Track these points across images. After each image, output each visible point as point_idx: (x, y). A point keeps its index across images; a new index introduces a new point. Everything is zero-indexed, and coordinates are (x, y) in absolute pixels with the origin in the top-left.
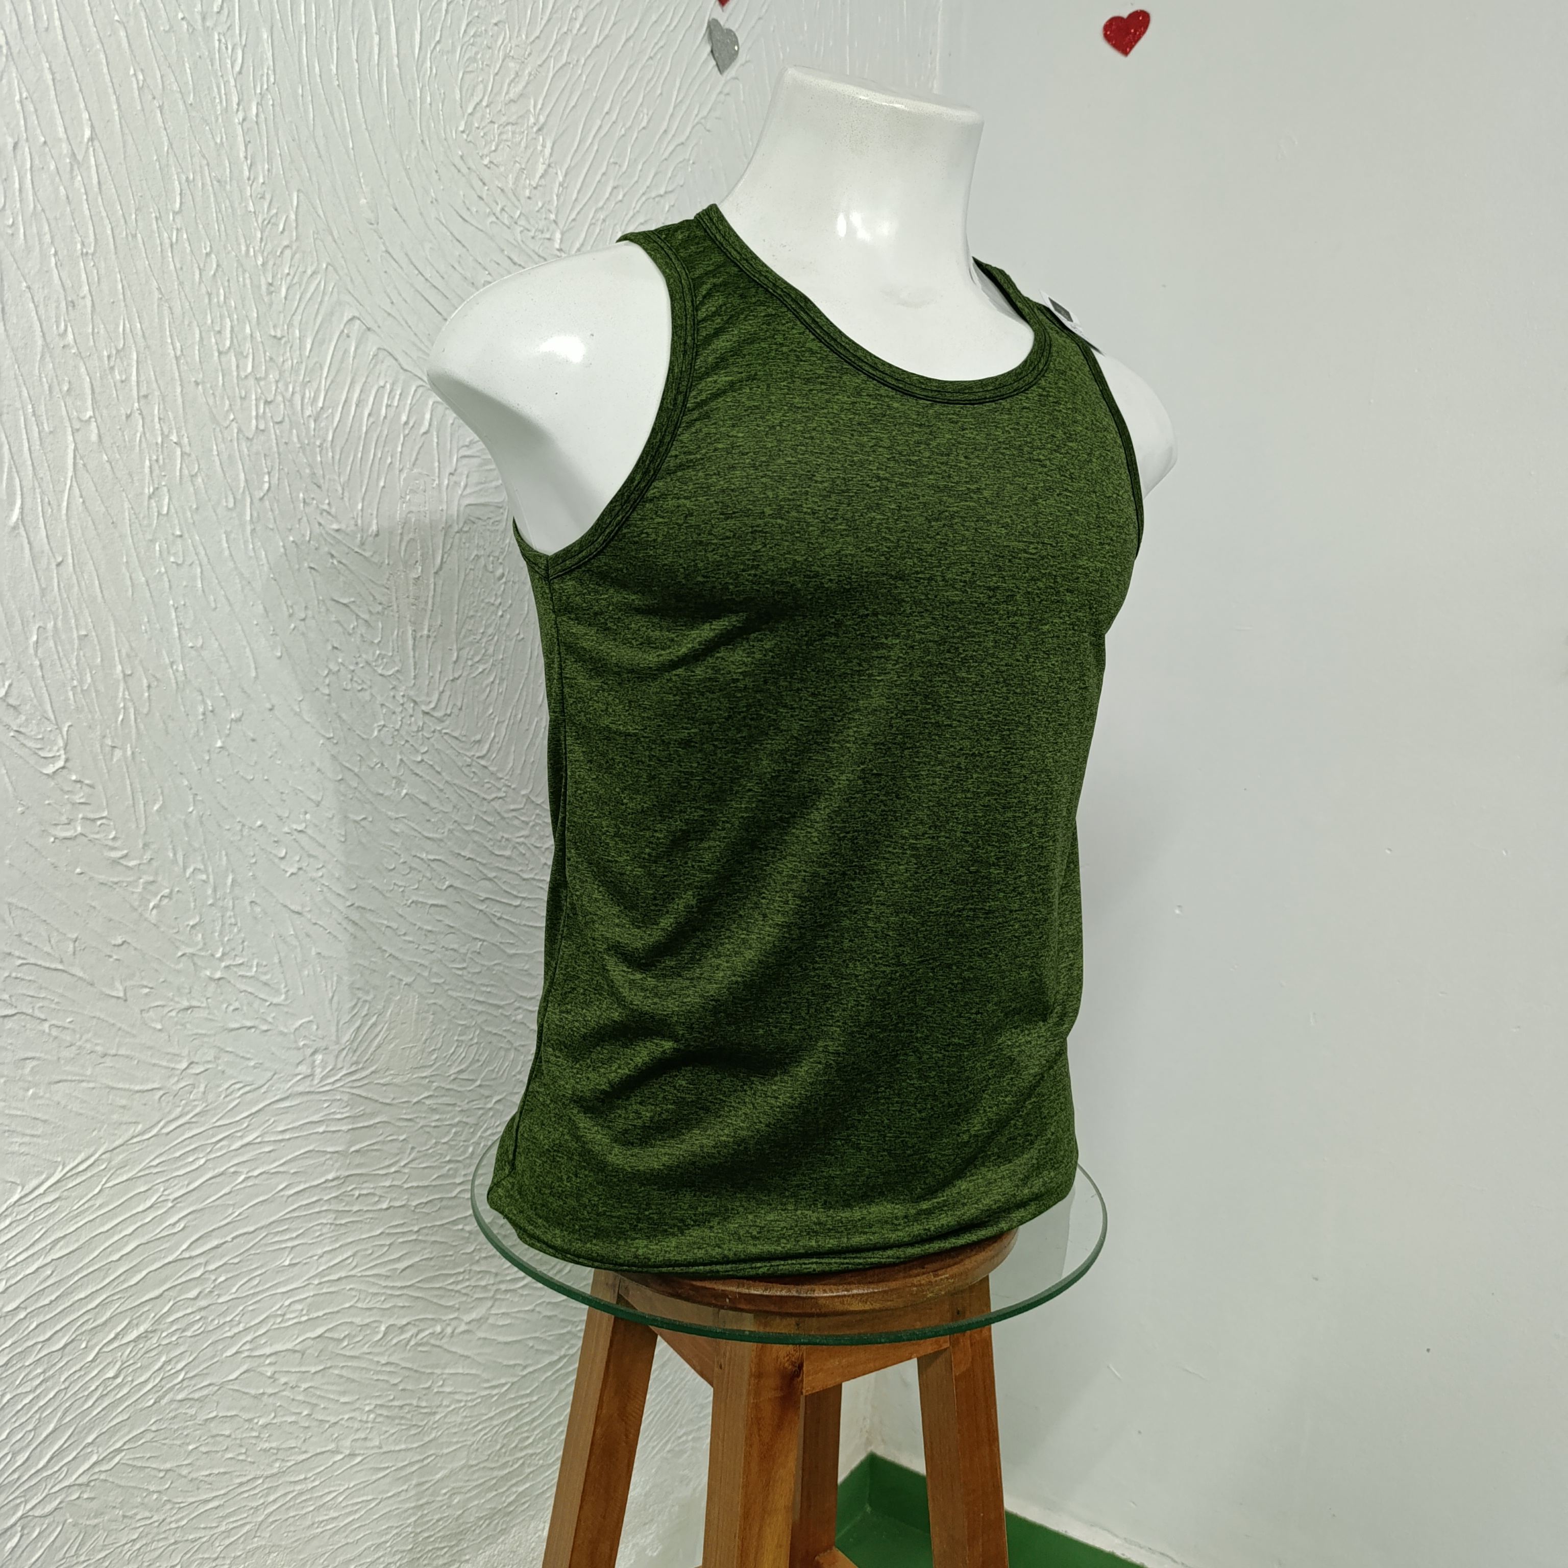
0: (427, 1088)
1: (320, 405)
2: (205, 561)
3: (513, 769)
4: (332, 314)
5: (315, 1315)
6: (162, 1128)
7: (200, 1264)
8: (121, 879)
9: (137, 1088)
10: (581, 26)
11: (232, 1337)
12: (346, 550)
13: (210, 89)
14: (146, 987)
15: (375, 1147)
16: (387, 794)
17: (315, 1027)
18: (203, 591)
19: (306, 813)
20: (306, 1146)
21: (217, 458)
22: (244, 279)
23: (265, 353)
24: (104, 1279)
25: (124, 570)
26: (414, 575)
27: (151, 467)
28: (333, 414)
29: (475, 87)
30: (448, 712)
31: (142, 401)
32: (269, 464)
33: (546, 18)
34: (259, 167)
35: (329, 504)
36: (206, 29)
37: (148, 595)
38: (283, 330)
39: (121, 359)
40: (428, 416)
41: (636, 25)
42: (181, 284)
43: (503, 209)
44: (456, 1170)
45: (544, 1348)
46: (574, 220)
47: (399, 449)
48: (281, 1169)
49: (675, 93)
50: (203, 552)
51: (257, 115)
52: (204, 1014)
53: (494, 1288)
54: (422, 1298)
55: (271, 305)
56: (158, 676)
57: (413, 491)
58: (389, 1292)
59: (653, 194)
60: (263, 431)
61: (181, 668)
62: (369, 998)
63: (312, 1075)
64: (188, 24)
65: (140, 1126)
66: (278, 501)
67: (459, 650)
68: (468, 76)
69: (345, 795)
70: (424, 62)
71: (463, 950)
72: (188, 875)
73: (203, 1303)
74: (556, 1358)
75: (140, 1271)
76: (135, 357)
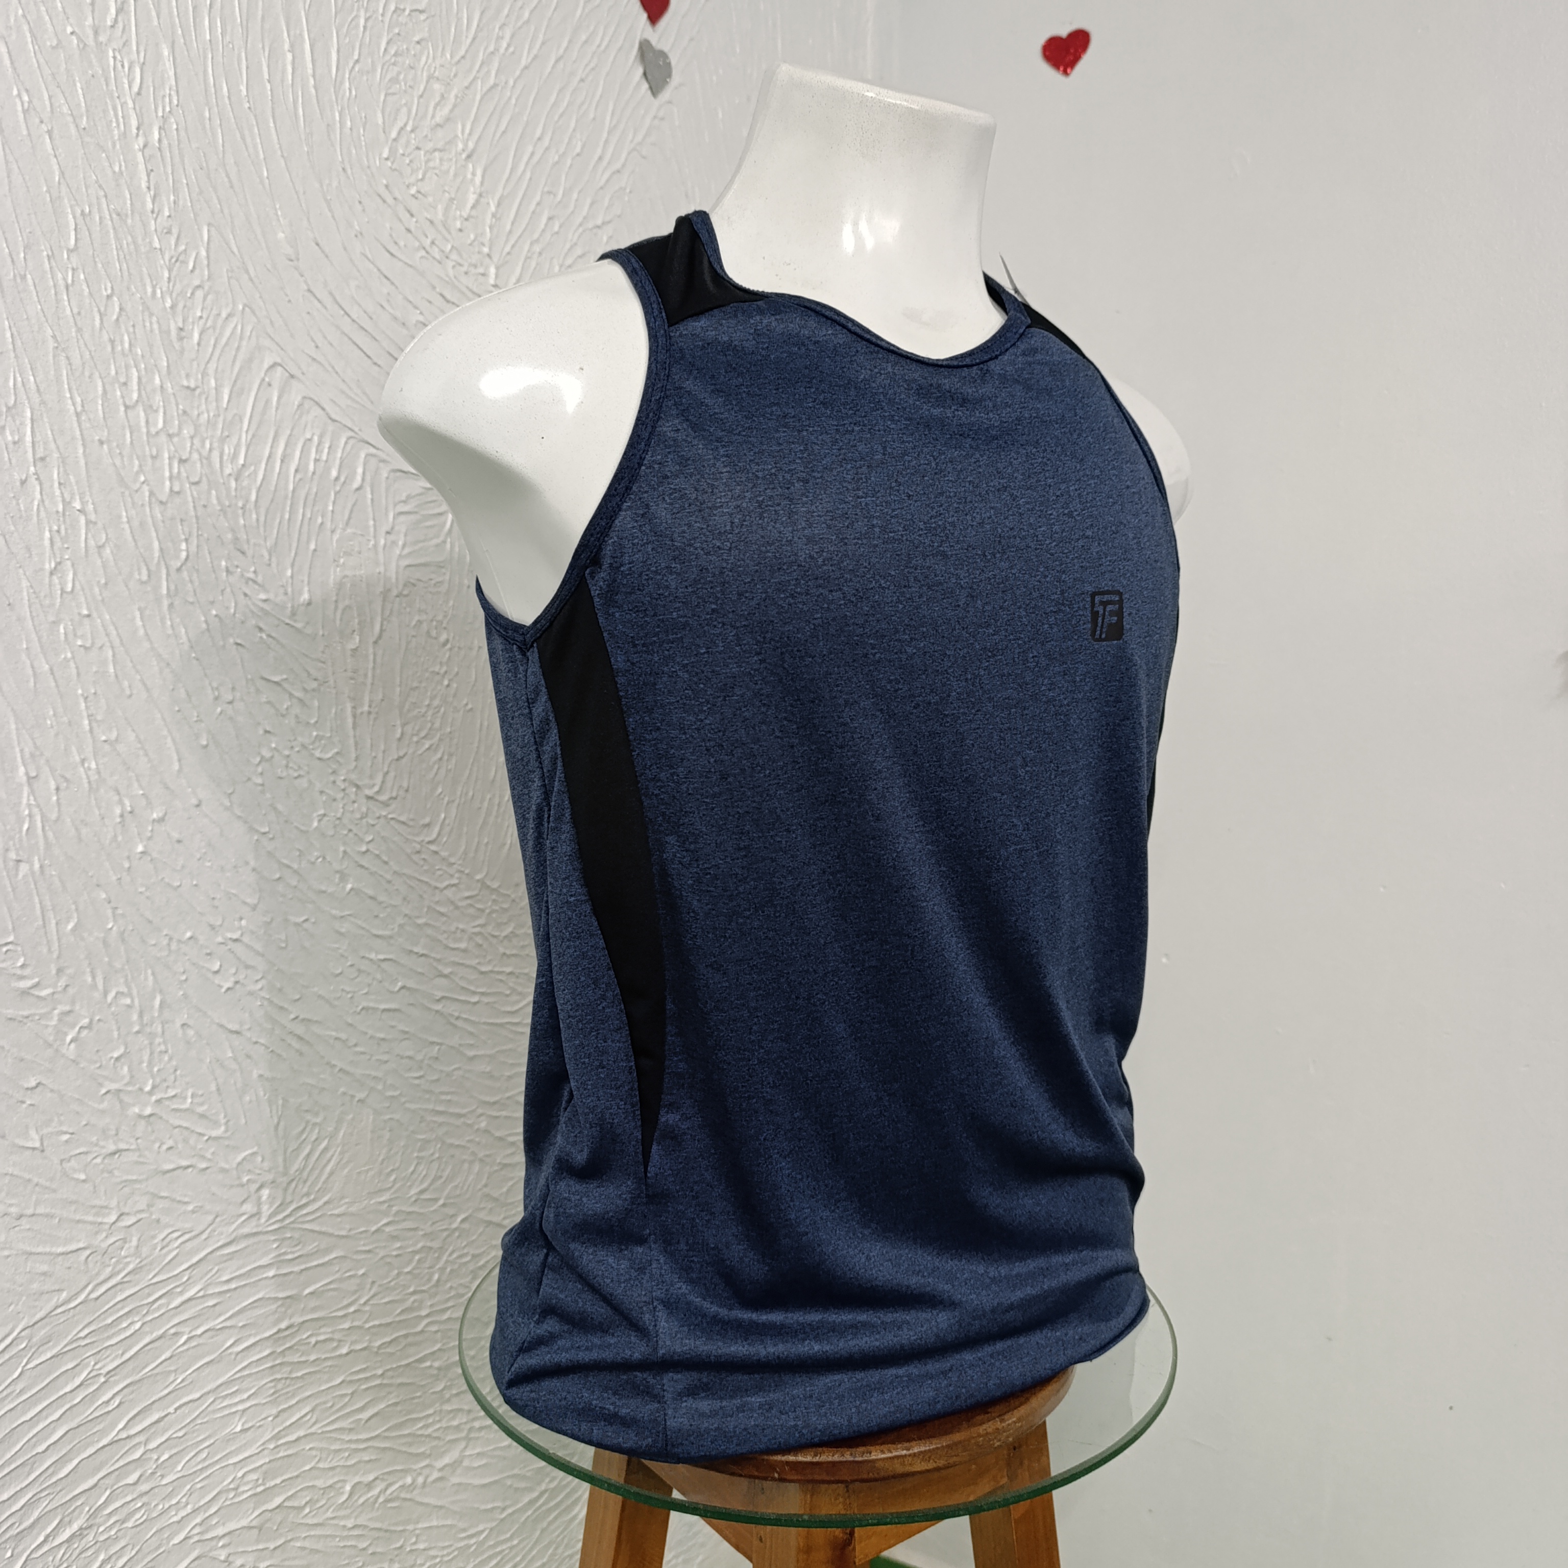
0: (386, 1214)
1: (241, 461)
2: (117, 642)
3: (465, 853)
4: (250, 360)
5: (272, 1483)
6: (89, 1294)
7: (140, 1443)
8: (32, 1011)
9: (60, 1250)
10: (509, 45)
11: (179, 1522)
12: (276, 622)
13: (105, 111)
14: (66, 1133)
15: (332, 1286)
16: (330, 890)
17: (259, 1159)
18: (116, 676)
19: (241, 919)
20: (254, 1294)
21: (126, 526)
22: (151, 323)
23: (177, 405)
24: (29, 1474)
25: (24, 657)
26: (351, 646)
27: (51, 539)
28: (255, 472)
29: (398, 110)
30: (394, 794)
31: (39, 464)
32: (186, 529)
33: (471, 36)
34: (164, 198)
35: (255, 572)
36: (99, 44)
37: (53, 684)
38: (196, 380)
39: (13, 417)
40: (360, 470)
41: (565, 44)
42: (79, 330)
43: (433, 243)
44: (421, 1302)
45: (523, 1485)
46: (509, 253)
47: (331, 508)
48: (228, 1324)
49: (608, 118)
50: (114, 632)
51: (160, 140)
52: (133, 1157)
53: (468, 1426)
54: (390, 1449)
55: (182, 352)
56: (68, 776)
57: (347, 554)
58: (353, 1446)
59: (590, 225)
60: (178, 493)
61: (93, 766)
62: (318, 1120)
63: (258, 1214)
64: (79, 39)
65: (64, 1295)
66: (197, 571)
67: (404, 725)
68: (390, 98)
69: (283, 896)
70: (342, 83)
71: (419, 1057)
72: (110, 998)
73: (144, 1487)
74: (535, 1494)
75: (71, 1460)
76: (29, 414)
